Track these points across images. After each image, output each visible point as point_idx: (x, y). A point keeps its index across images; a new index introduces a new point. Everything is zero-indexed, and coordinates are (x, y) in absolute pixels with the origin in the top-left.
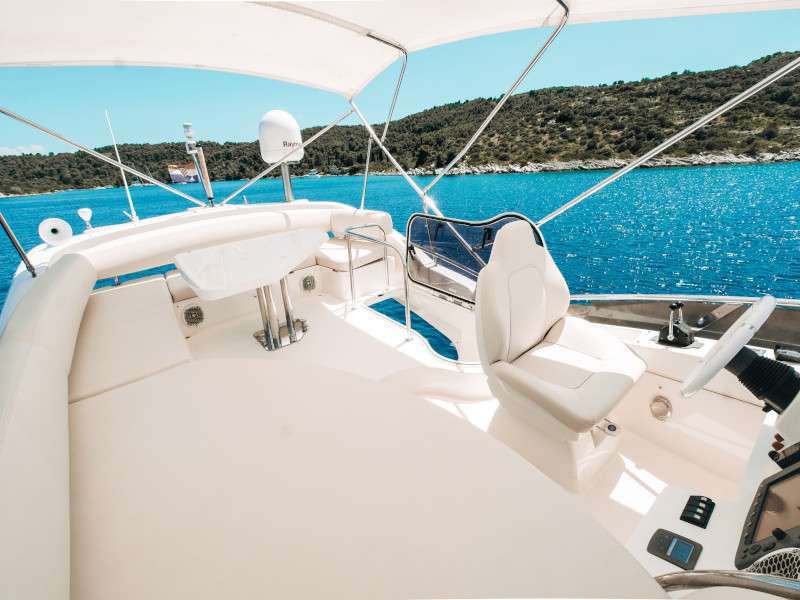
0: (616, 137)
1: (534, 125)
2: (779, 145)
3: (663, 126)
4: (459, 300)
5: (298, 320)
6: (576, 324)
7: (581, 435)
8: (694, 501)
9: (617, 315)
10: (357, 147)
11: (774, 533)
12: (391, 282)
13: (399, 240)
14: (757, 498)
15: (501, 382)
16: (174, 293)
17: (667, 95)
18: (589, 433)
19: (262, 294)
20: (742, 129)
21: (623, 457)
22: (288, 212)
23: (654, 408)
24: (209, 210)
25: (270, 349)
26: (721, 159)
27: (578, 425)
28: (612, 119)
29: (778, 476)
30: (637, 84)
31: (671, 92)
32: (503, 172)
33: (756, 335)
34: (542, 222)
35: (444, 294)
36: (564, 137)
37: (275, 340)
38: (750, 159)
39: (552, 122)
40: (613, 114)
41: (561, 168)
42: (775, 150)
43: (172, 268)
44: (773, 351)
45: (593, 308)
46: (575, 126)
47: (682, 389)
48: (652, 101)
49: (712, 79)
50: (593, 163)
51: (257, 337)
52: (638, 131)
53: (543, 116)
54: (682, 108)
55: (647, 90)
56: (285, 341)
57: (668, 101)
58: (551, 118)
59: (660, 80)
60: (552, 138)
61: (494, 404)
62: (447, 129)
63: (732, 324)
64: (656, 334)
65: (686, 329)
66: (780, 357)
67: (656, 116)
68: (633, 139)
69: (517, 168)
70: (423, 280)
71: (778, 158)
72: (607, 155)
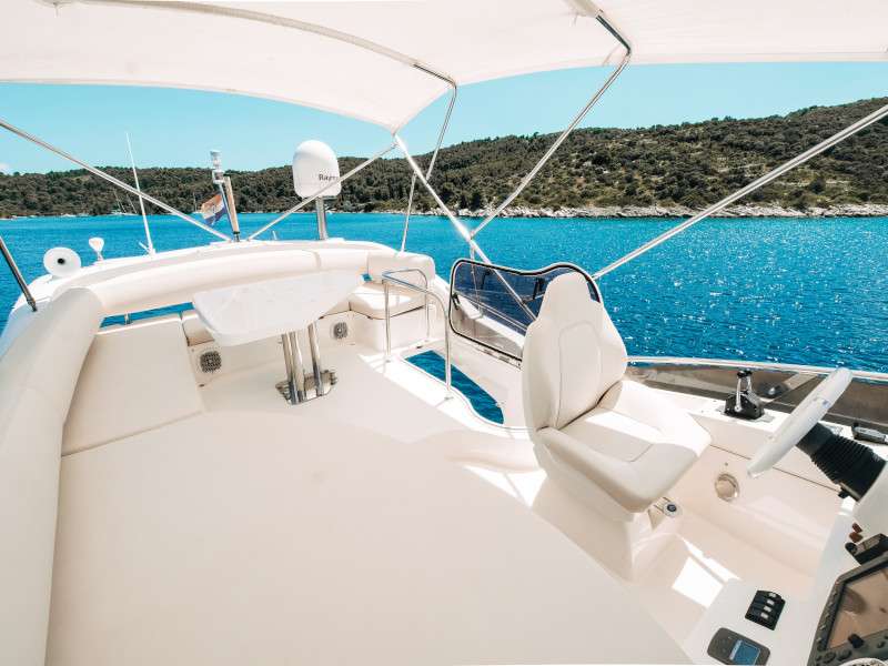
0: (656, 183)
1: (568, 166)
2: (828, 200)
3: (706, 173)
4: (506, 356)
5: (327, 371)
6: (634, 389)
7: (637, 515)
8: (761, 597)
9: (680, 380)
10: (376, 182)
11: (849, 639)
12: (431, 333)
13: (442, 287)
14: (832, 597)
15: (548, 451)
16: (189, 336)
17: (709, 141)
18: (646, 512)
19: (287, 341)
20: (788, 181)
21: (687, 543)
22: (321, 252)
23: (718, 486)
24: (234, 245)
25: (294, 402)
26: (769, 211)
27: (633, 504)
28: (652, 163)
29: (855, 573)
30: (677, 128)
31: (713, 138)
32: (533, 216)
33: (830, 410)
34: (599, 274)
35: (490, 349)
36: (601, 180)
37: (299, 393)
38: (799, 213)
39: (589, 163)
40: (652, 158)
41: (597, 214)
42: (823, 205)
43: (189, 307)
44: (850, 428)
45: (654, 372)
46: (612, 169)
47: (749, 467)
48: (694, 146)
49: (754, 127)
50: (633, 210)
51: (280, 388)
52: (680, 177)
53: (578, 157)
54: (725, 155)
55: (688, 135)
56: (311, 394)
57: (710, 147)
58: (587, 160)
59: (701, 125)
60: (587, 181)
61: (540, 476)
62: (475, 166)
63: (805, 396)
64: (723, 403)
65: (755, 400)
66: (858, 436)
67: (698, 162)
68: (675, 186)
69: (549, 213)
70: (467, 333)
71: (828, 213)
72: (648, 202)
